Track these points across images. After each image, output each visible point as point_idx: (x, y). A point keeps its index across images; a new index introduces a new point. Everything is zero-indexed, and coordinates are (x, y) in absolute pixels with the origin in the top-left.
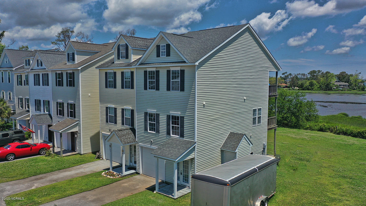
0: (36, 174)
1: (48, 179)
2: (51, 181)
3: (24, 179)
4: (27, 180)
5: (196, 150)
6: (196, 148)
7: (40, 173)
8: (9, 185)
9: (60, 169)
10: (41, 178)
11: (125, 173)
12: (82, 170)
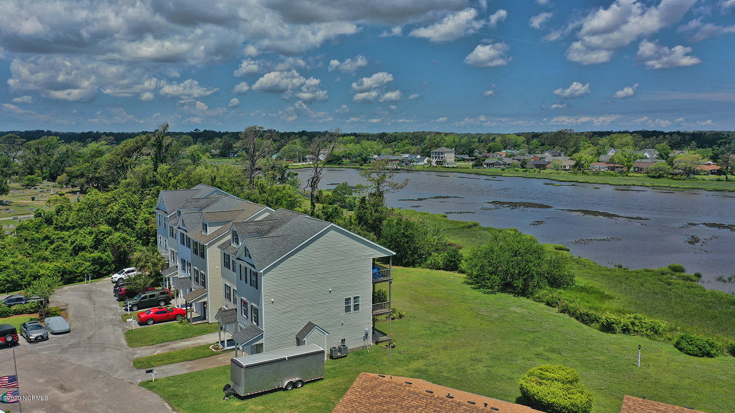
0: (163, 341)
1: (170, 347)
2: (170, 349)
3: (152, 345)
4: (155, 346)
5: (264, 337)
6: (264, 335)
7: (166, 341)
8: (140, 350)
9: (183, 339)
10: (165, 346)
11: (226, 348)
12: (199, 341)
